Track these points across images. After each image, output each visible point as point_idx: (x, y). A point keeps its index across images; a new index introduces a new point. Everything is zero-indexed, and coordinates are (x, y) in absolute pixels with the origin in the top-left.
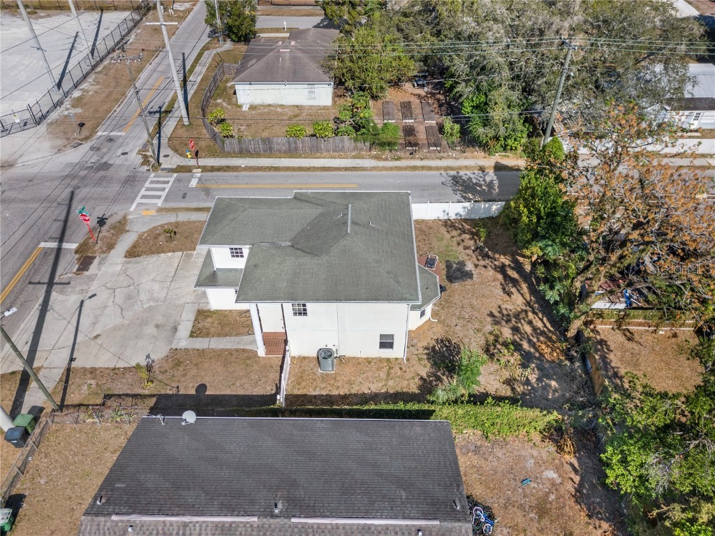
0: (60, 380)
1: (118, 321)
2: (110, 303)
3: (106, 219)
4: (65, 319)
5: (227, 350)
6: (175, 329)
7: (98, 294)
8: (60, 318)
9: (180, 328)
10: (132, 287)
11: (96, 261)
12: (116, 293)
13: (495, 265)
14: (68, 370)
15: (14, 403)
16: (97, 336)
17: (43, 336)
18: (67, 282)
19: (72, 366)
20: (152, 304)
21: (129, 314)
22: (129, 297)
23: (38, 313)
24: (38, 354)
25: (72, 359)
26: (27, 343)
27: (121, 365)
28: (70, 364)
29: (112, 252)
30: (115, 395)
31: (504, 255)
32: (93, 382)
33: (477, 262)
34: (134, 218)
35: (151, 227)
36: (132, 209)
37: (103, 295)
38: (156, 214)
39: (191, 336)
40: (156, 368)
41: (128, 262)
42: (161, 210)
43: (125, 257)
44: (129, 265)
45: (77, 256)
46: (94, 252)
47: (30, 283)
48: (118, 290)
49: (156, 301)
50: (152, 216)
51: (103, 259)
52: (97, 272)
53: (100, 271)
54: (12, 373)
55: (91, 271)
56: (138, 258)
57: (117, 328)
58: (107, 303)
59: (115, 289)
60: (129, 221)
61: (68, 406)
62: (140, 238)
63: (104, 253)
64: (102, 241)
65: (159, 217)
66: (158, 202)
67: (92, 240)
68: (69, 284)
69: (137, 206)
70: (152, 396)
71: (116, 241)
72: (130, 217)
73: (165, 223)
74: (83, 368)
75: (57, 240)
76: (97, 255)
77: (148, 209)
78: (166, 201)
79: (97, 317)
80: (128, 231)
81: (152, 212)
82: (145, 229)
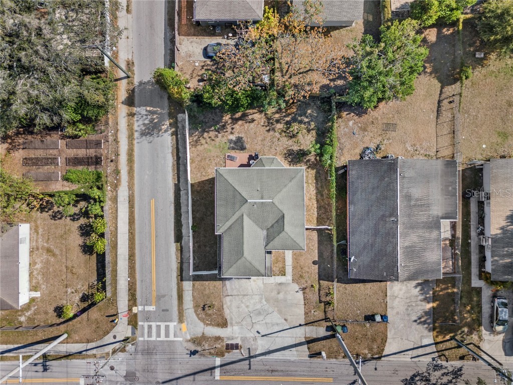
0: (313, 325)
1: (275, 313)
2: (264, 322)
3: (191, 351)
4: (274, 340)
5: (293, 256)
6: (280, 284)
7: (256, 331)
8: (274, 342)
9: (279, 282)
10: (251, 315)
11: (230, 342)
12: (256, 321)
13: (231, 123)
14: (306, 324)
15: (325, 339)
16: (285, 320)
17: (286, 345)
19: (304, 323)
20: (264, 300)
21: (271, 310)
22: (259, 314)
23: (271, 355)
24: (298, 342)
25: (300, 325)
26: (291, 351)
27: (302, 302)
28: (303, 325)
29: (222, 336)
30: (319, 299)
31: (223, 117)
32: (313, 311)
33: (229, 132)
34: (190, 334)
35: (199, 321)
36: (181, 339)
37: (258, 327)
38: (186, 323)
39: (285, 275)
40: (304, 286)
41: (231, 324)
42: (181, 321)
43: (227, 327)
44: (234, 322)
45: (226, 354)
46: (222, 346)
47: (250, 369)
48: (254, 322)
49: (261, 299)
50: (187, 325)
51: (228, 339)
52: (239, 338)
53: (238, 337)
54: (309, 348)
55: (239, 341)
56: (227, 320)
57: (280, 312)
58: (263, 323)
59: (253, 323)
60: (193, 337)
61: (326, 316)
62: (210, 325)
63: (223, 340)
64: (213, 346)
65: (189, 320)
66: (172, 325)
67: (212, 351)
68: (249, 349)
69: (178, 337)
70: (319, 283)
71: (213, 337)
72: (189, 338)
73: (194, 314)
74: (305, 319)
75: (213, 371)
76: (225, 344)
77: (180, 329)
78: (171, 321)
79: (273, 325)
80: (203, 333)
81: (184, 326)
82: (202, 324)
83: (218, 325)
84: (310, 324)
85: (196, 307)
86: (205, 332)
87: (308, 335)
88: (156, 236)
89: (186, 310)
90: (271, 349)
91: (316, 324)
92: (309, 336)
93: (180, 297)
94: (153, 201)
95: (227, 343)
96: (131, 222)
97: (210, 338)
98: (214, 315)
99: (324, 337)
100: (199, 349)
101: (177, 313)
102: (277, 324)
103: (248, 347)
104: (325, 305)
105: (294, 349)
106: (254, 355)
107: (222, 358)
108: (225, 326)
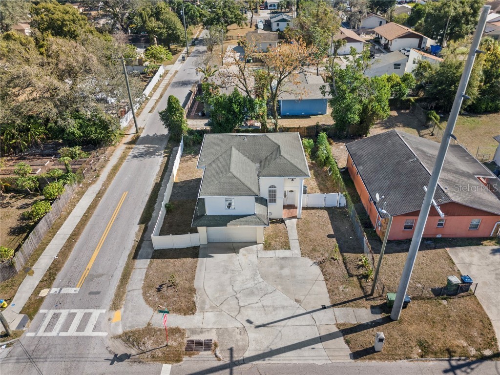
0: (345, 306)
1: (279, 293)
2: (260, 304)
3: (116, 355)
4: (280, 331)
6: (283, 258)
7: (246, 319)
8: (280, 335)
9: (282, 256)
10: (238, 296)
11: (196, 337)
12: (246, 304)
14: (334, 305)
15: (374, 326)
16: (296, 300)
18: (228, 351)
19: (330, 304)
20: (259, 277)
21: (270, 289)
22: (251, 293)
23: (276, 357)
24: (323, 333)
25: (324, 308)
27: (322, 277)
28: (329, 307)
29: (182, 327)
30: (348, 273)
32: (341, 288)
34: (124, 326)
35: (148, 306)
36: (104, 334)
37: (249, 314)
38: (123, 309)
39: (290, 249)
40: (321, 259)
41: (203, 309)
42: (115, 307)
43: (193, 314)
44: (207, 307)
45: (185, 358)
46: (180, 344)
48: (241, 304)
49: (255, 275)
50: (124, 312)
51: (193, 331)
52: (214, 330)
53: (212, 328)
54: (347, 342)
55: (213, 337)
56: (196, 304)
57: (286, 291)
58: (258, 307)
59: (240, 307)
60: (128, 330)
61: (365, 293)
63: (183, 334)
64: (162, 343)
65: (130, 305)
66: (96, 313)
67: (159, 353)
68: (231, 349)
69: (100, 330)
70: (343, 256)
71: (165, 330)
72: (120, 331)
73: (141, 297)
74: (330, 297)
76: (185, 341)
77: (109, 319)
78: (97, 307)
79: (275, 309)
80: (149, 324)
81: (117, 314)
82: (150, 311)
83: (179, 311)
84: (342, 305)
85: (147, 288)
86: (153, 322)
87: (340, 321)
88: (117, 219)
89: (129, 291)
90: (274, 347)
92: (342, 322)
93: (126, 277)
94: (125, 194)
95: (189, 339)
96: (92, 207)
97: (160, 330)
98: (174, 297)
99: (372, 322)
100: (133, 351)
101: (113, 296)
102: (283, 307)
103: (229, 348)
104: (359, 279)
105: (319, 346)
106: (242, 358)
107: (175, 364)
108: (191, 312)
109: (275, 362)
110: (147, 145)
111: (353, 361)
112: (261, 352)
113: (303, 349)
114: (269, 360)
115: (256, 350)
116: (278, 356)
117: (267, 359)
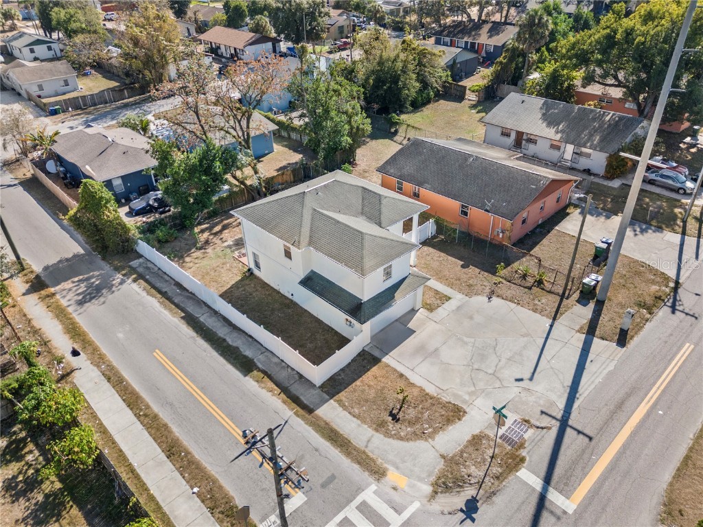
0: (562, 314)
1: (502, 340)
2: (503, 361)
3: (462, 510)
4: (552, 368)
6: (459, 308)
7: (512, 380)
8: (556, 371)
9: (454, 308)
10: (476, 366)
11: (502, 430)
12: (494, 368)
13: (215, 237)
14: (554, 319)
16: (523, 336)
17: (575, 361)
18: (544, 415)
19: (551, 321)
20: (466, 339)
21: (490, 342)
22: (483, 358)
24: (580, 345)
25: (551, 326)
26: (592, 361)
27: (512, 304)
28: (553, 323)
29: (477, 432)
30: (524, 287)
32: (537, 303)
33: (219, 243)
34: (420, 479)
35: (411, 443)
36: (416, 505)
37: (510, 373)
38: (390, 468)
39: (450, 298)
40: (487, 290)
41: (465, 402)
42: (378, 473)
43: (465, 412)
44: (466, 398)
45: (523, 453)
46: (500, 446)
47: (591, 439)
48: (491, 371)
49: (460, 339)
50: (397, 468)
51: (491, 426)
54: (603, 339)
55: (513, 417)
56: (453, 402)
57: (504, 334)
58: (506, 363)
59: (493, 374)
60: (433, 479)
61: (558, 294)
62: (436, 431)
63: (487, 436)
64: (484, 460)
65: (391, 457)
66: (369, 495)
67: (496, 470)
68: (542, 412)
69: (405, 508)
70: (499, 277)
71: (466, 447)
72: (428, 489)
73: (391, 440)
75: (547, 504)
76: (499, 440)
77: (395, 489)
78: (359, 490)
79: (520, 354)
80: (443, 456)
81: (393, 476)
82: (421, 444)
83: (449, 421)
84: (558, 316)
85: (380, 426)
86: (443, 451)
87: (577, 327)
88: (202, 389)
89: (366, 447)
90: (568, 383)
91: (561, 310)
93: (333, 436)
94: (158, 354)
96: (132, 400)
97: (462, 452)
98: (422, 413)
99: (594, 313)
100: (470, 492)
101: (356, 466)
102: (525, 348)
103: (539, 413)
104: (539, 287)
105: (592, 356)
106: (562, 412)
107: (525, 465)
108: (461, 413)
109: (587, 392)
110: (76, 279)
111: (625, 348)
112: (566, 395)
113: (586, 367)
114: (580, 395)
115: (560, 397)
116: (580, 388)
117: (577, 396)
